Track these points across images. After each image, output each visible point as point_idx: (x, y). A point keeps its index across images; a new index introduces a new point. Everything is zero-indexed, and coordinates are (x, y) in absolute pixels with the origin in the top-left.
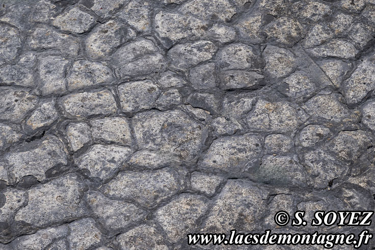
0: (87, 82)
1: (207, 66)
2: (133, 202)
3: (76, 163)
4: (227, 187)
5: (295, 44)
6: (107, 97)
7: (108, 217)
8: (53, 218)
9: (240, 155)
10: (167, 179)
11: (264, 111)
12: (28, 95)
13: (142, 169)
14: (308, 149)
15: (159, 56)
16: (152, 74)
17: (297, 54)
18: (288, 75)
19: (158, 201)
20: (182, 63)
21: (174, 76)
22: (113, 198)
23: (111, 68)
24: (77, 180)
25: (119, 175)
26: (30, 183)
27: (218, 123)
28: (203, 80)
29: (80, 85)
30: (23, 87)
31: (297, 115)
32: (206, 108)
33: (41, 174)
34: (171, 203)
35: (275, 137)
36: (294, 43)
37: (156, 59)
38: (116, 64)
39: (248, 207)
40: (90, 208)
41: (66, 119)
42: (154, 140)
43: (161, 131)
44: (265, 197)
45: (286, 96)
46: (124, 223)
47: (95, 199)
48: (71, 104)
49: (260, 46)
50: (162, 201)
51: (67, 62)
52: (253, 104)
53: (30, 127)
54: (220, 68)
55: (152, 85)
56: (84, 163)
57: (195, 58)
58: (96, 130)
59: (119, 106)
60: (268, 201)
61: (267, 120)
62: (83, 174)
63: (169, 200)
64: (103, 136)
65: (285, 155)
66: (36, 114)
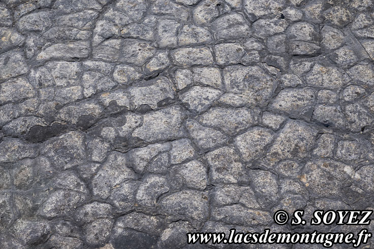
0: (193, 41)
1: (280, 36)
2: (220, 129)
3: (180, 98)
4: (288, 125)
5: (345, 27)
6: (206, 52)
7: (200, 139)
8: (160, 137)
9: (299, 103)
10: (245, 115)
11: (319, 73)
12: (148, 47)
13: (228, 106)
14: (349, 103)
15: (246, 27)
16: (241, 39)
17: (346, 33)
18: (338, 48)
19: (238, 130)
20: (263, 33)
21: (256, 41)
22: (205, 126)
23: (211, 32)
24: (180, 110)
25: (211, 110)
26: (145, 110)
27: (285, 78)
28: (277, 46)
29: (188, 42)
30: (145, 40)
31: (342, 77)
32: (277, 67)
33: (154, 104)
34: (247, 133)
35: (325, 92)
36: (344, 25)
37: (244, 28)
38: (215, 30)
39: (302, 141)
40: (188, 131)
41: (175, 66)
42: (238, 87)
43: (244, 80)
44: (315, 134)
45: (336, 63)
46: (212, 145)
47: (193, 125)
48: (180, 56)
49: (319, 25)
50: (241, 130)
51: (179, 25)
52: (312, 67)
53: (148, 70)
54: (290, 39)
55: (239, 47)
56: (186, 99)
57: (272, 30)
58: (196, 76)
59: (214, 60)
60: (317, 138)
61: (320, 79)
62: (184, 107)
63: (246, 130)
64: (201, 81)
65: (331, 105)
66: (154, 60)
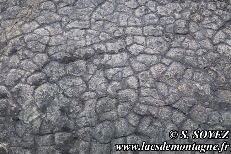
0: (134, 24)
1: (171, 25)
2: (144, 63)
3: (128, 49)
4: (173, 64)
5: (199, 23)
6: (140, 30)
7: (135, 67)
8: (118, 65)
9: (178, 54)
10: (155, 58)
11: (187, 42)
12: (115, 25)
13: (148, 54)
14: (199, 56)
15: (157, 20)
16: (154, 25)
17: (199, 26)
18: (196, 32)
19: (151, 64)
20: (164, 23)
21: (161, 26)
22: (138, 61)
23: (142, 21)
24: (127, 54)
25: (140, 55)
26: (112, 53)
27: (173, 43)
28: (170, 29)
29: (132, 25)
30: (113, 22)
31: (197, 45)
32: (170, 38)
33: (116, 51)
34: (155, 66)
35: (190, 50)
36: (199, 22)
37: (156, 20)
38: (143, 20)
39: (179, 71)
40: (130, 63)
41: (126, 34)
42: (152, 45)
43: (155, 43)
44: (184, 68)
45: (195, 38)
46: (140, 70)
47: (132, 61)
48: (128, 30)
49: (188, 21)
50: (153, 65)
51: (128, 17)
52: (184, 39)
53: (115, 35)
54: (175, 26)
55: (154, 28)
56: (130, 49)
57: (168, 22)
58: (135, 40)
59: (143, 33)
60: (185, 70)
61: (188, 45)
62: (129, 53)
63: (155, 65)
64: (137, 42)
65: (192, 56)
66: (117, 31)
